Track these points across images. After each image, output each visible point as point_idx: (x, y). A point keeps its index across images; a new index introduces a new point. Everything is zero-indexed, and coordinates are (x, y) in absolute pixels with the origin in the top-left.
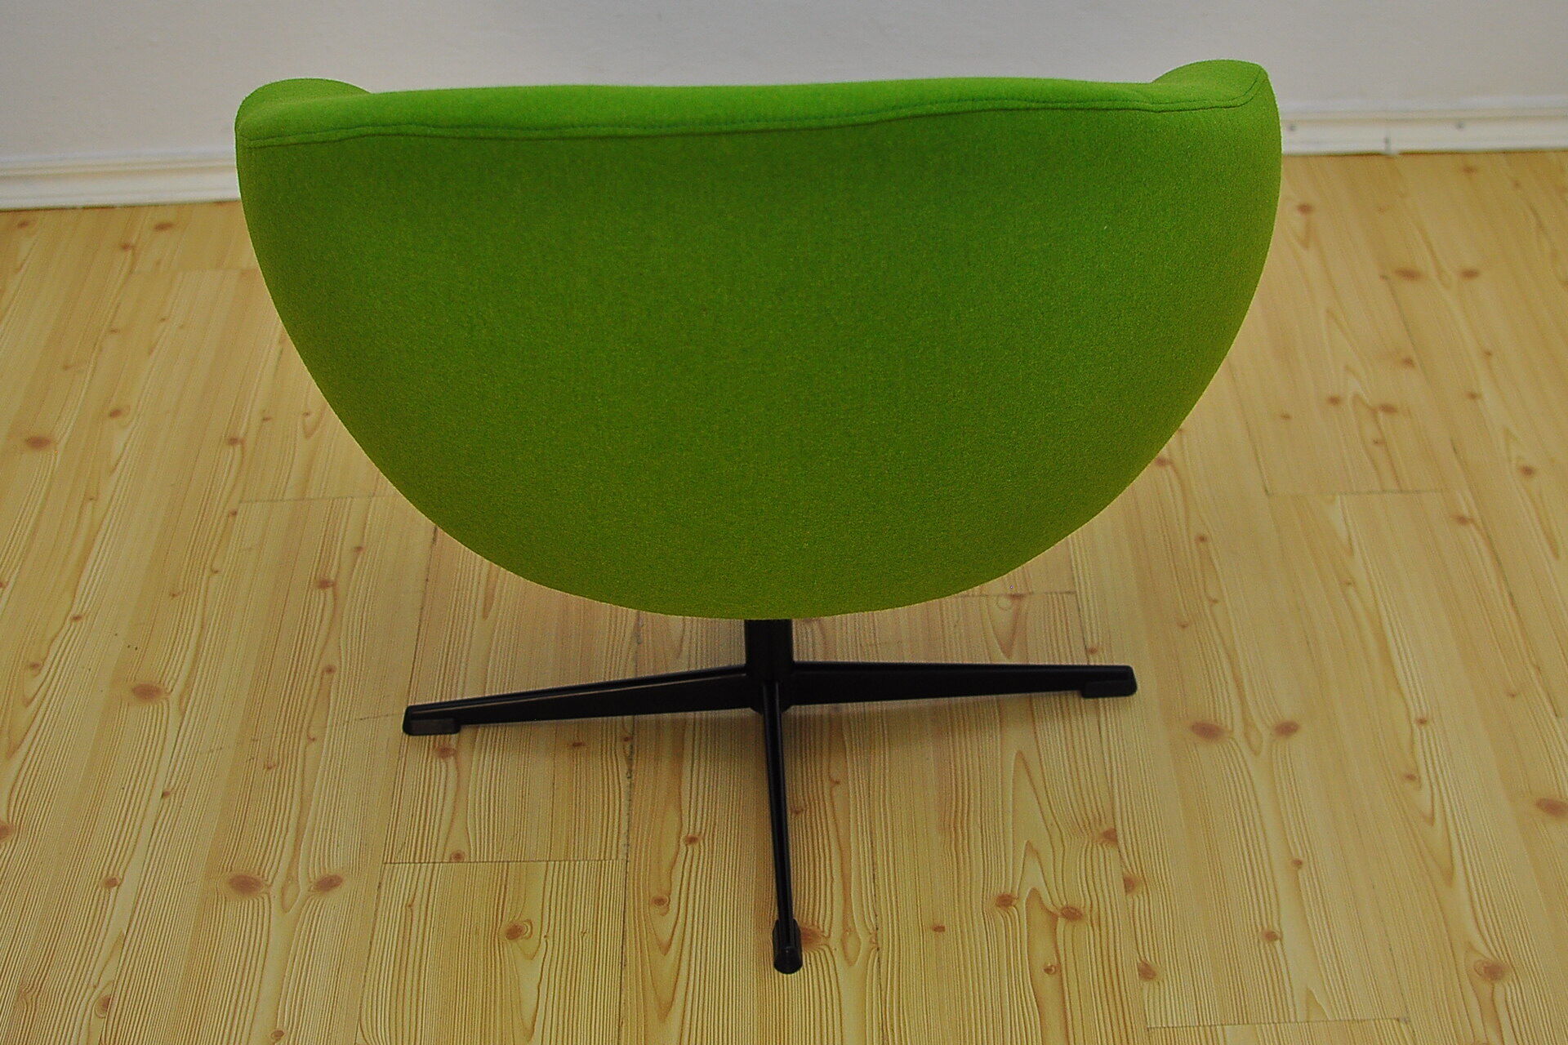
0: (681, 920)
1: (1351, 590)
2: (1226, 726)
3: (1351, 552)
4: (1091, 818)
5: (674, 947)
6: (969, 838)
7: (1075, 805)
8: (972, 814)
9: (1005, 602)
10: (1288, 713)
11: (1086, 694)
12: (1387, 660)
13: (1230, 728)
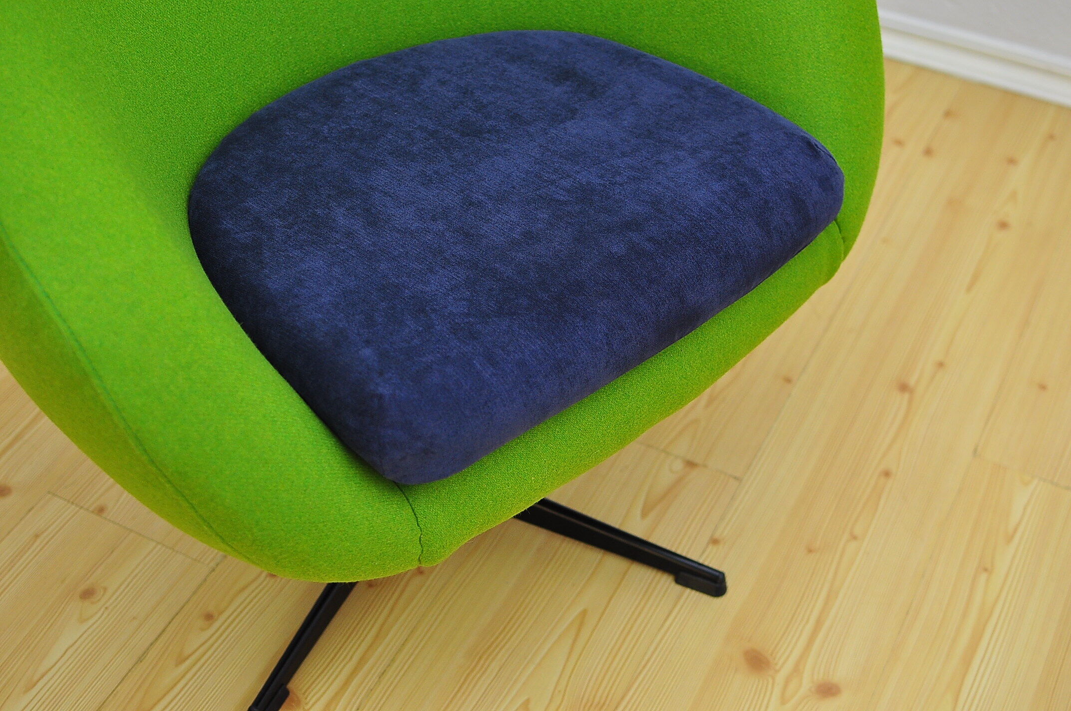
0: (211, 641)
1: (983, 577)
2: (776, 664)
3: (1009, 539)
4: (596, 700)
5: (188, 663)
6: (483, 673)
7: (591, 684)
8: (503, 650)
9: (678, 465)
10: (840, 674)
11: (679, 581)
12: (967, 661)
13: (777, 668)
